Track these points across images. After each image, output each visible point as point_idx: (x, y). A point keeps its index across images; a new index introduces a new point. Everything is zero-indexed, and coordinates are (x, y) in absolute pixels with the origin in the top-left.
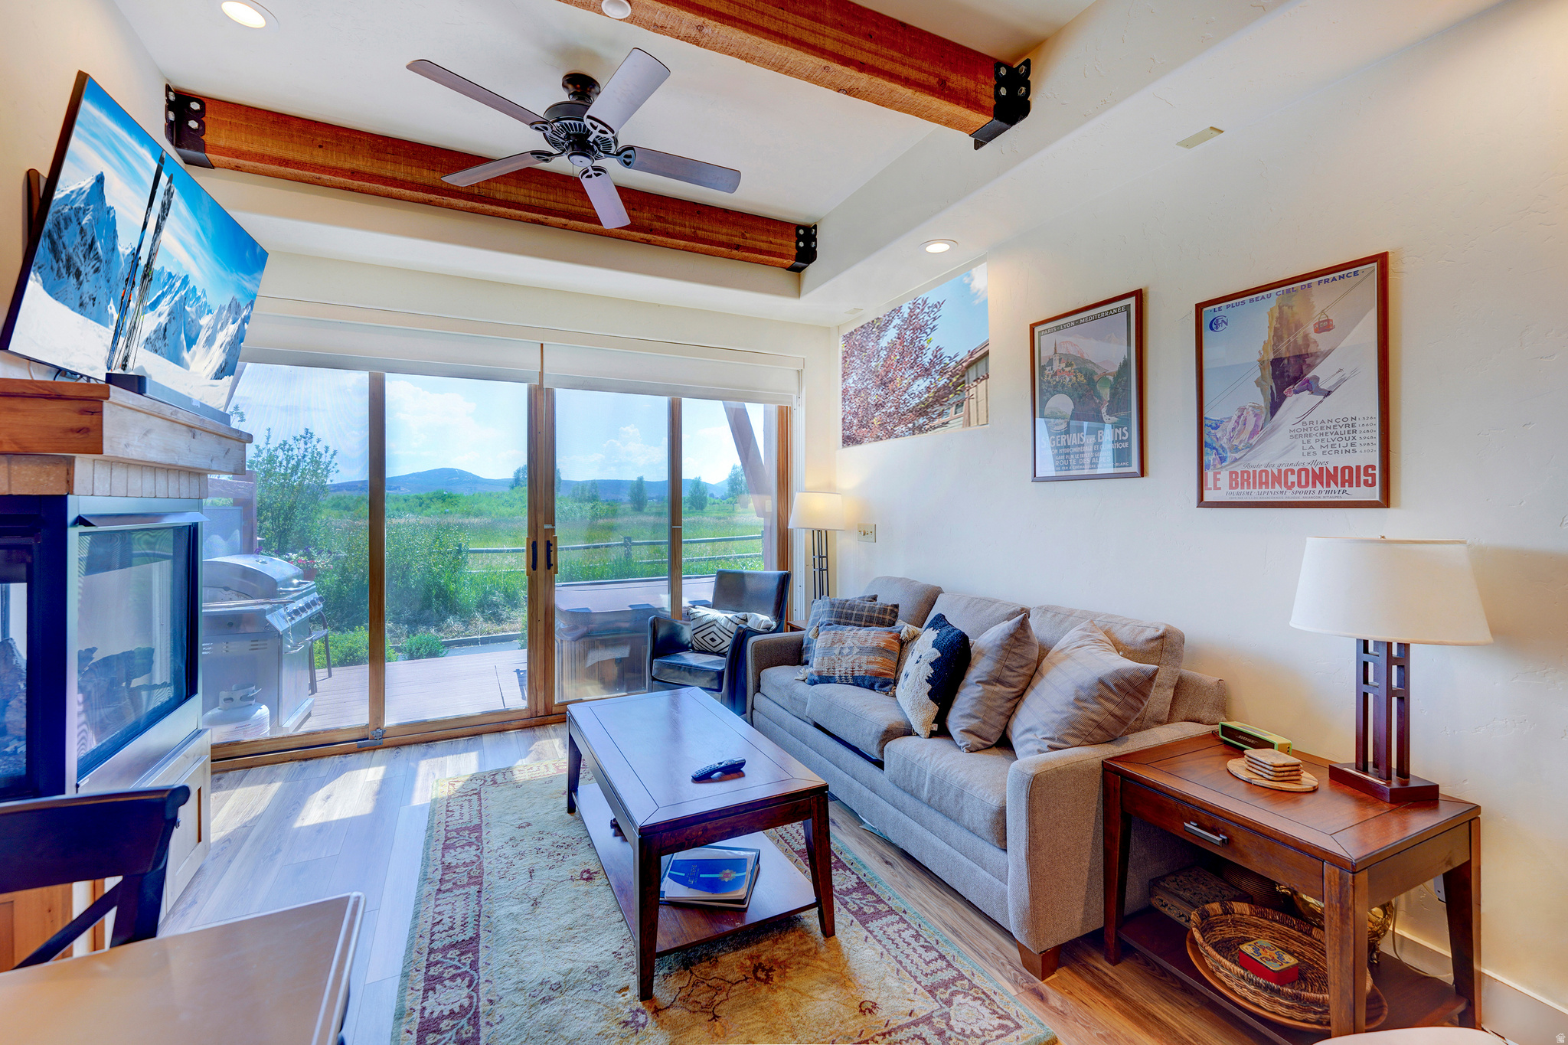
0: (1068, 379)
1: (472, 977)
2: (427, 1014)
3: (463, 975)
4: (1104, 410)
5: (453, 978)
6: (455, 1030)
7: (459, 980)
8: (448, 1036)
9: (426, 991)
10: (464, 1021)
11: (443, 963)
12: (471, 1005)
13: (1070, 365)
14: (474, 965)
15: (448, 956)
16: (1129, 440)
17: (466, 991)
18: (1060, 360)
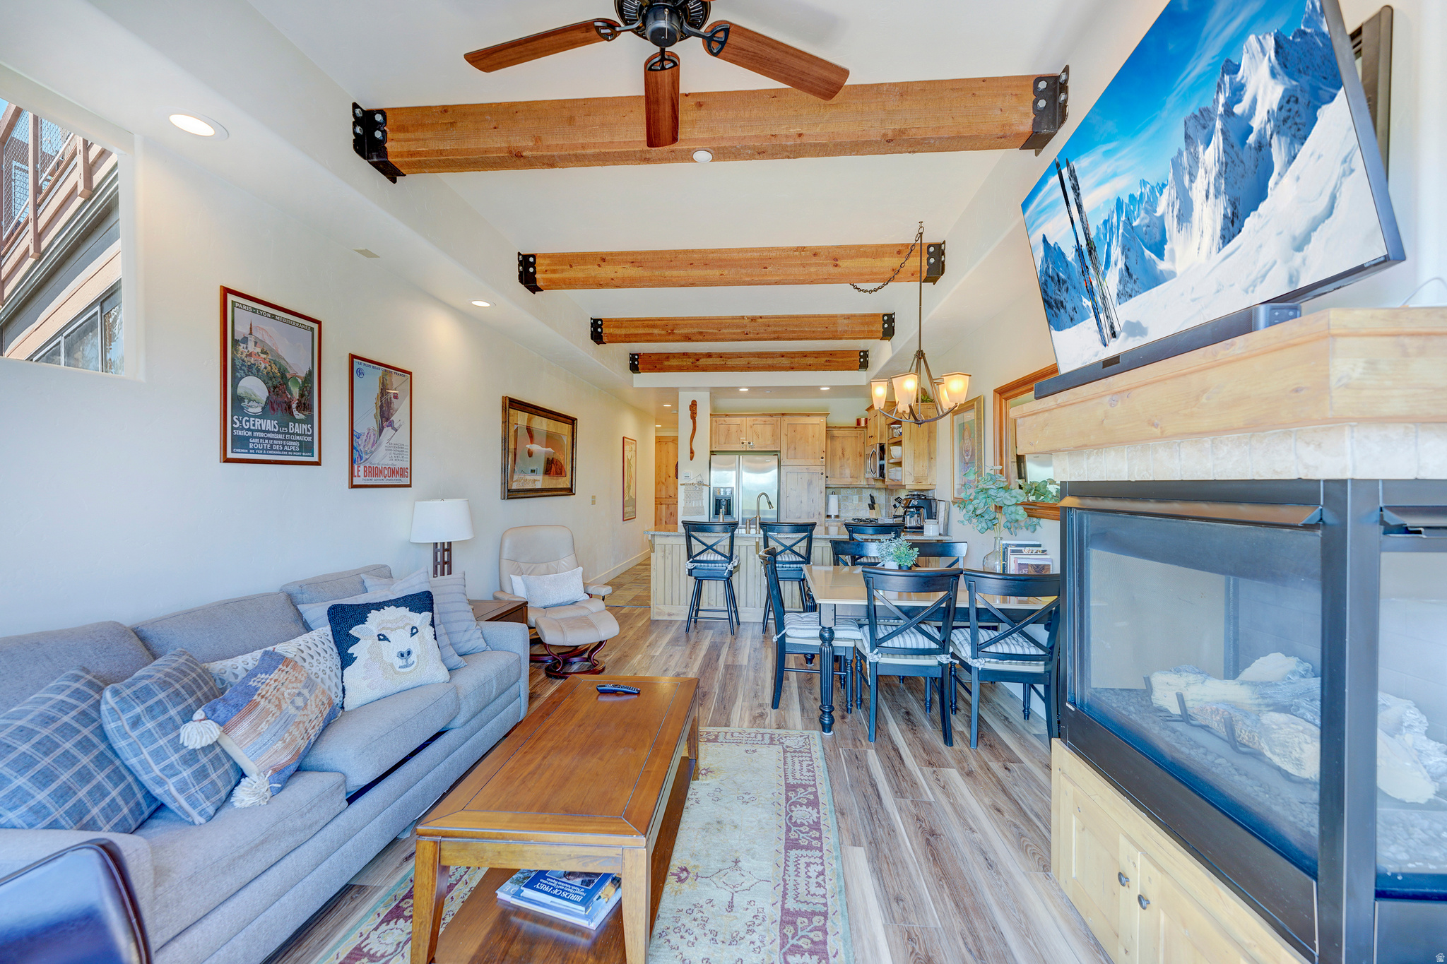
0: (263, 366)
1: (790, 822)
2: (816, 810)
3: (795, 824)
4: (294, 406)
5: (802, 825)
6: (799, 796)
7: (799, 822)
8: (802, 795)
9: (818, 823)
10: (794, 799)
11: (810, 837)
12: (790, 805)
13: (265, 353)
14: (789, 830)
15: (807, 842)
16: (312, 435)
17: (793, 814)
18: (256, 343)
